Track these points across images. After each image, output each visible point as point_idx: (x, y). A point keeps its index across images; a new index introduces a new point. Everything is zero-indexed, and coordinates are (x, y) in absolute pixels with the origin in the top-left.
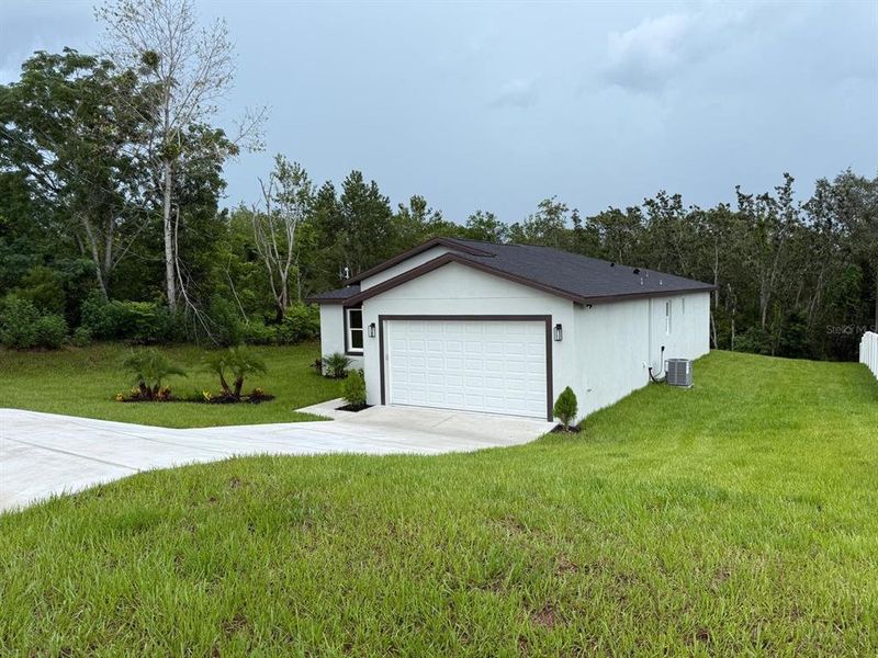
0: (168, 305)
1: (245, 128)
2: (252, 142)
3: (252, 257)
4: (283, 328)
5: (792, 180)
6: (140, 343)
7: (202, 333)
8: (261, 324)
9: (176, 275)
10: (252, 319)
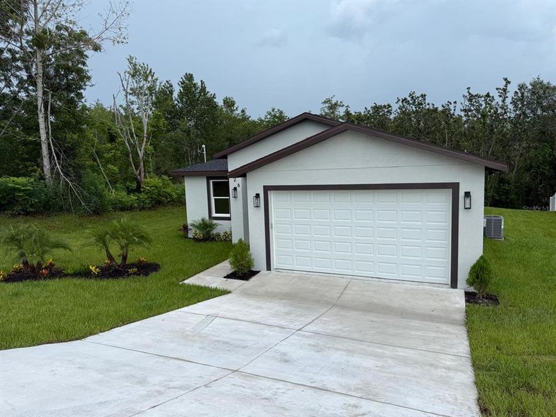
0: (44, 179)
1: (110, 22)
2: (115, 35)
3: (112, 139)
4: (142, 196)
5: (509, 82)
6: (19, 214)
7: (76, 203)
8: (124, 193)
9: (50, 154)
10: (116, 189)
